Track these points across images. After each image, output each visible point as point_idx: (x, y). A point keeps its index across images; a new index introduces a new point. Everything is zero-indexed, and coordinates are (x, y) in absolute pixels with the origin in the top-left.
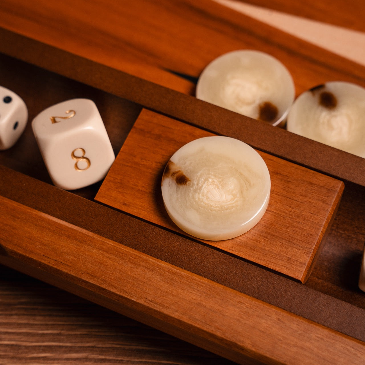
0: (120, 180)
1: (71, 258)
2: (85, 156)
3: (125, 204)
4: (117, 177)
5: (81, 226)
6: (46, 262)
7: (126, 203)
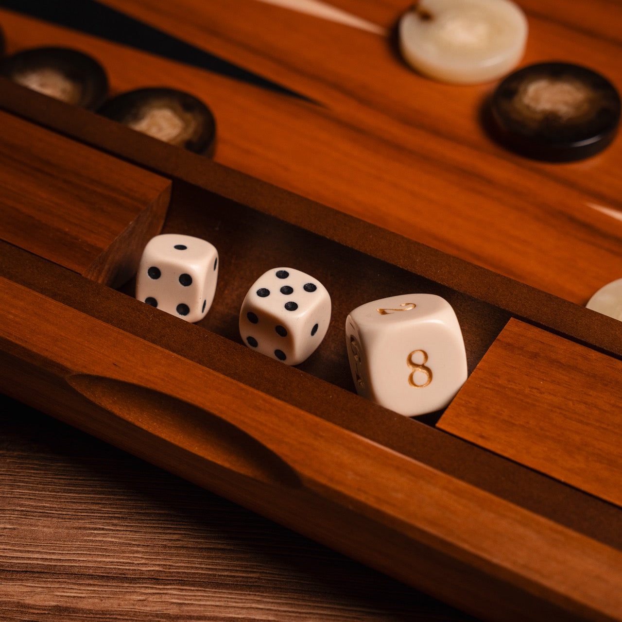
0: (476, 404)
1: (400, 496)
2: (426, 365)
3: (482, 437)
4: (471, 401)
5: (416, 458)
6: (362, 498)
7: (483, 435)
